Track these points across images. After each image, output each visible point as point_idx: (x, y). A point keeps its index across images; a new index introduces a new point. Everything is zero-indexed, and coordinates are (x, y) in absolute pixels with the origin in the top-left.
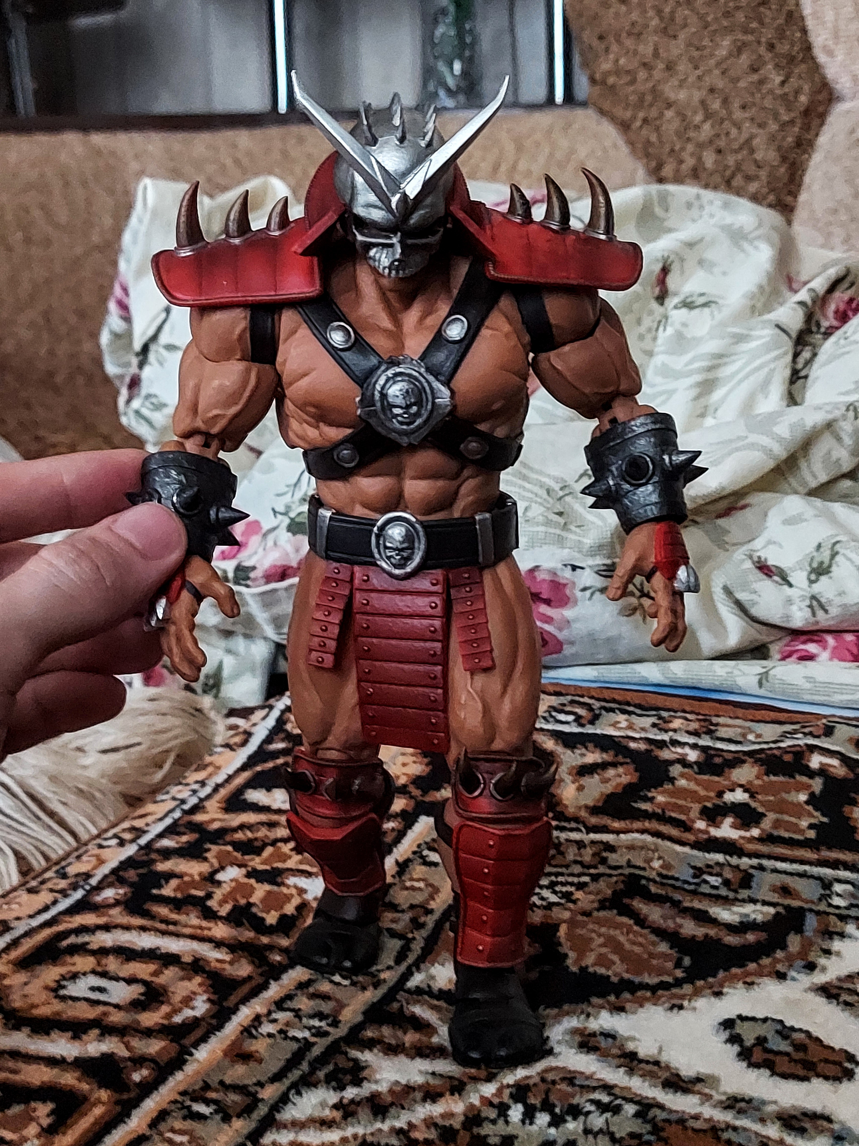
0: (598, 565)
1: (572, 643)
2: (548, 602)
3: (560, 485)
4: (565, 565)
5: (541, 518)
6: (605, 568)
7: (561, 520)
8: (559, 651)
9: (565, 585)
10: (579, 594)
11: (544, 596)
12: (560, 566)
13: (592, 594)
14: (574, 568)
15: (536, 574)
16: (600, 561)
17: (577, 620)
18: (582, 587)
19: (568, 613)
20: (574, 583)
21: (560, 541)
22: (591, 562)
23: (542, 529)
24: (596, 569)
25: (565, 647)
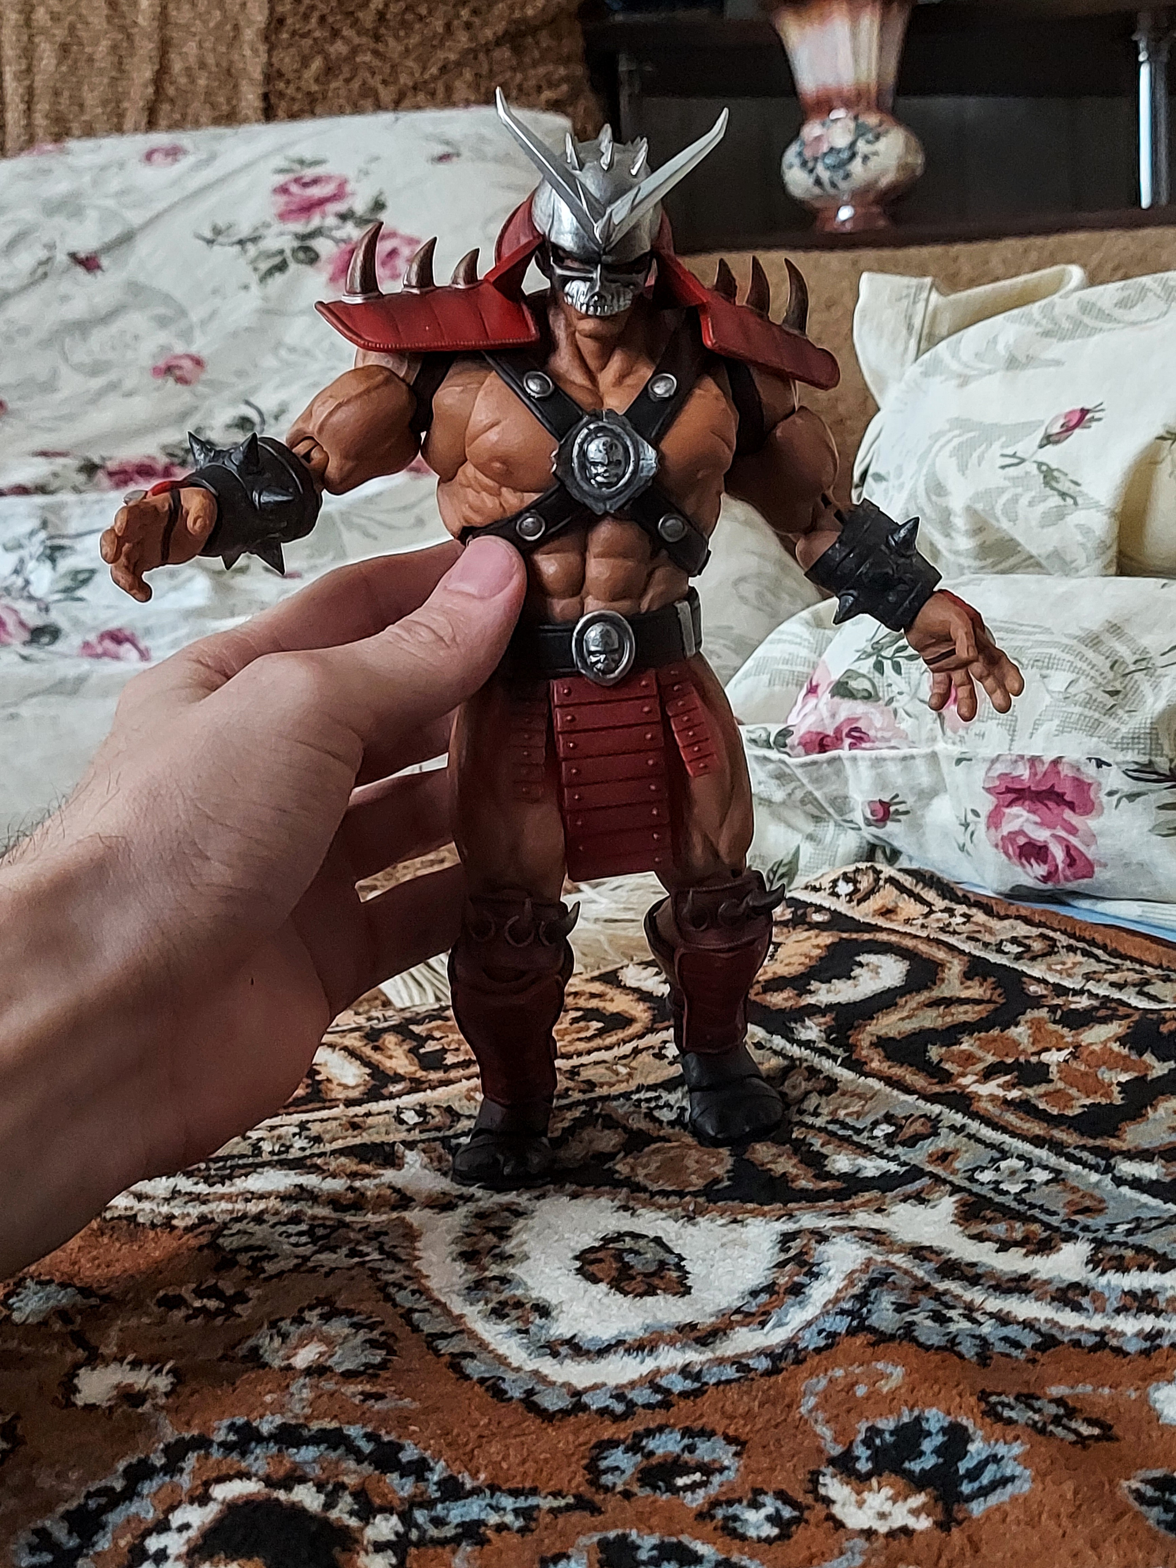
0: (1128, 762)
1: (1105, 865)
2: (1071, 806)
3: (1137, 657)
4: (1090, 759)
5: (1083, 695)
6: (1136, 767)
7: (1111, 701)
8: (1090, 874)
9: (1090, 785)
10: (1105, 799)
11: (1068, 798)
12: (1083, 759)
13: (1119, 801)
14: (1100, 763)
15: (1060, 767)
16: (1132, 756)
17: (1101, 834)
18: (1108, 790)
19: (1093, 823)
20: (1100, 784)
21: (1094, 727)
22: (1120, 757)
23: (1078, 709)
24: (1125, 767)
25: (1096, 869)
